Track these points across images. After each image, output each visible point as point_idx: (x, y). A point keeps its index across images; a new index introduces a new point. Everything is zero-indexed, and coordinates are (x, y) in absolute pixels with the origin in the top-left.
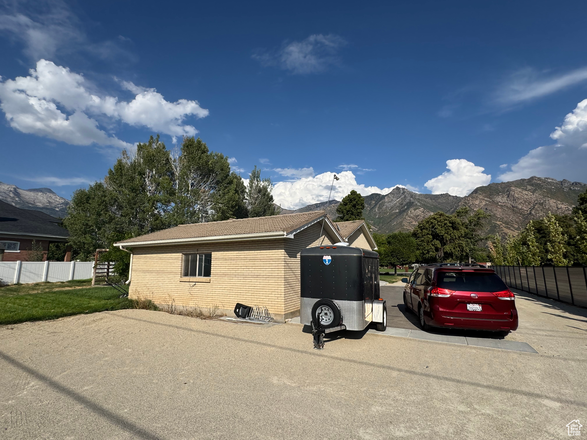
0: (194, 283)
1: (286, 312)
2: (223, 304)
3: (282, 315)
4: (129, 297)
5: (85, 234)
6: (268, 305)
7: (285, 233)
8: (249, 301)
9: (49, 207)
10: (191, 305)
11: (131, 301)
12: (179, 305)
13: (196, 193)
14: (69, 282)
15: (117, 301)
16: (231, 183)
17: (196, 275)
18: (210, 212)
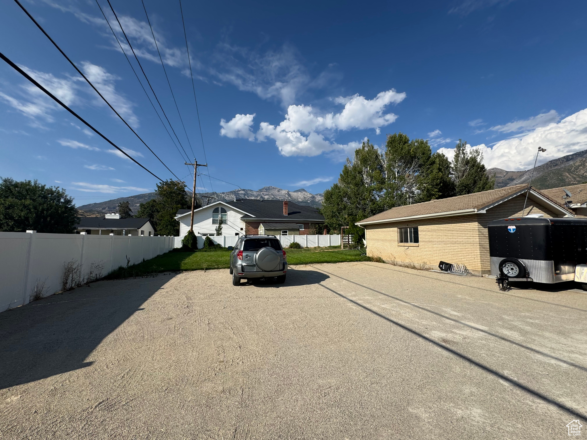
0: (408, 247)
1: (483, 270)
2: (430, 261)
3: (479, 271)
4: (367, 255)
5: (333, 218)
6: (466, 263)
7: (476, 210)
8: (450, 260)
9: (305, 201)
10: (407, 261)
11: (369, 257)
12: (399, 261)
13: (402, 178)
14: (328, 247)
15: (360, 257)
16: (433, 163)
17: (408, 242)
18: (416, 192)
